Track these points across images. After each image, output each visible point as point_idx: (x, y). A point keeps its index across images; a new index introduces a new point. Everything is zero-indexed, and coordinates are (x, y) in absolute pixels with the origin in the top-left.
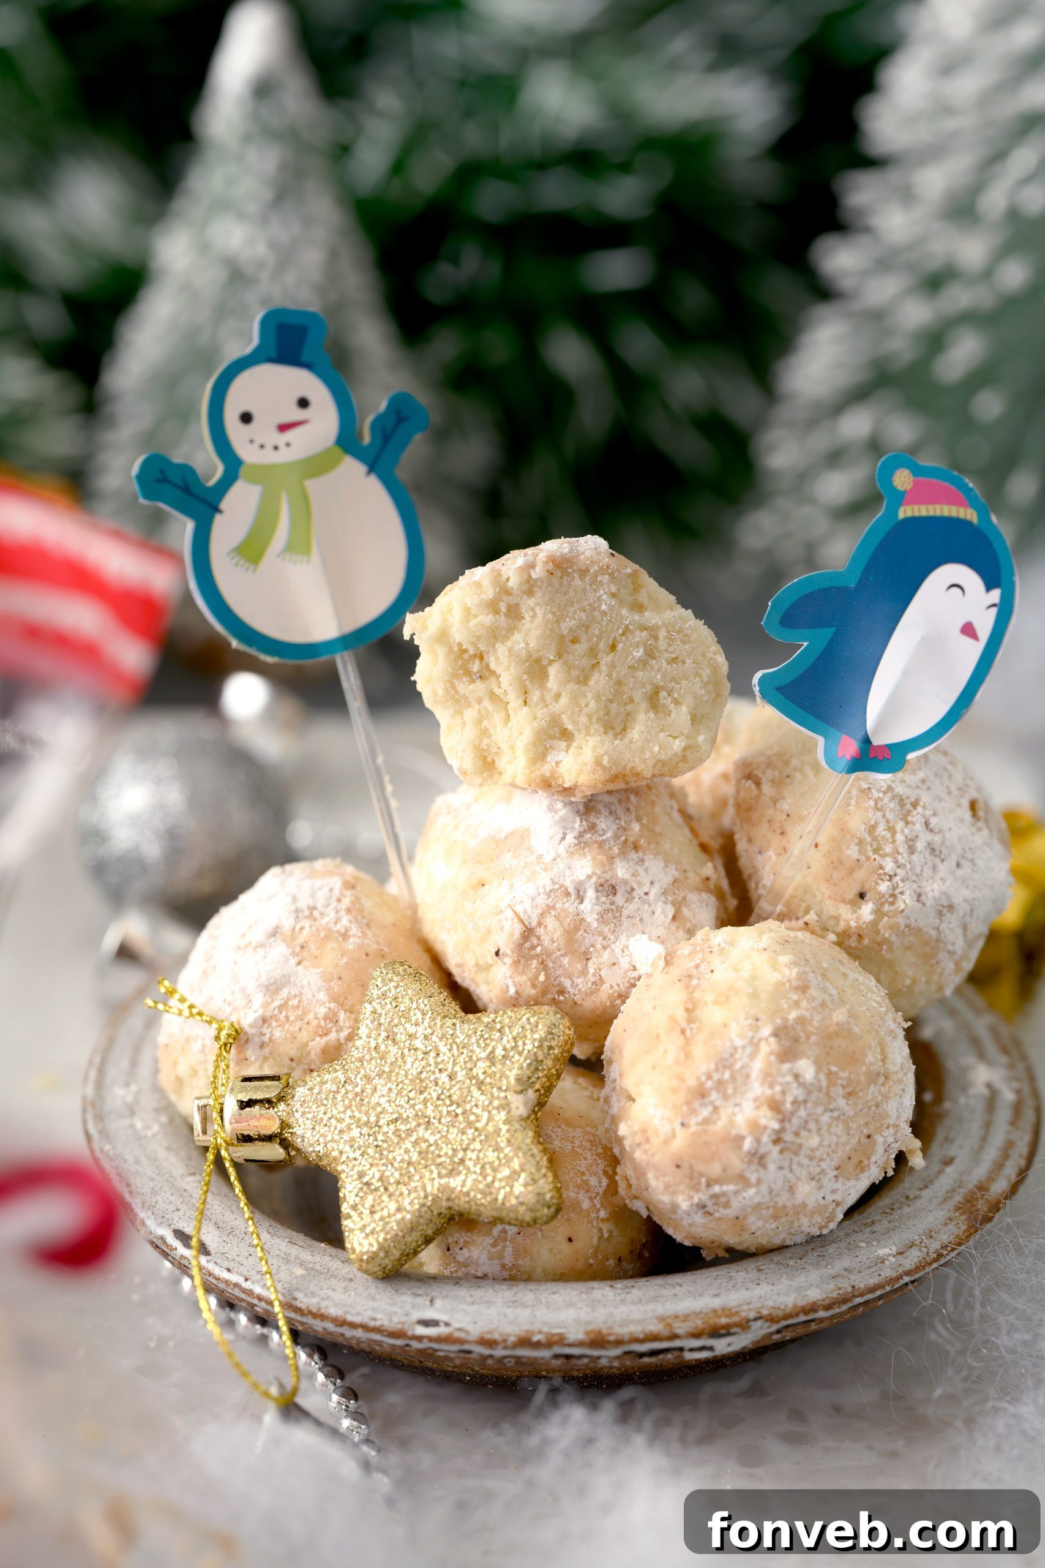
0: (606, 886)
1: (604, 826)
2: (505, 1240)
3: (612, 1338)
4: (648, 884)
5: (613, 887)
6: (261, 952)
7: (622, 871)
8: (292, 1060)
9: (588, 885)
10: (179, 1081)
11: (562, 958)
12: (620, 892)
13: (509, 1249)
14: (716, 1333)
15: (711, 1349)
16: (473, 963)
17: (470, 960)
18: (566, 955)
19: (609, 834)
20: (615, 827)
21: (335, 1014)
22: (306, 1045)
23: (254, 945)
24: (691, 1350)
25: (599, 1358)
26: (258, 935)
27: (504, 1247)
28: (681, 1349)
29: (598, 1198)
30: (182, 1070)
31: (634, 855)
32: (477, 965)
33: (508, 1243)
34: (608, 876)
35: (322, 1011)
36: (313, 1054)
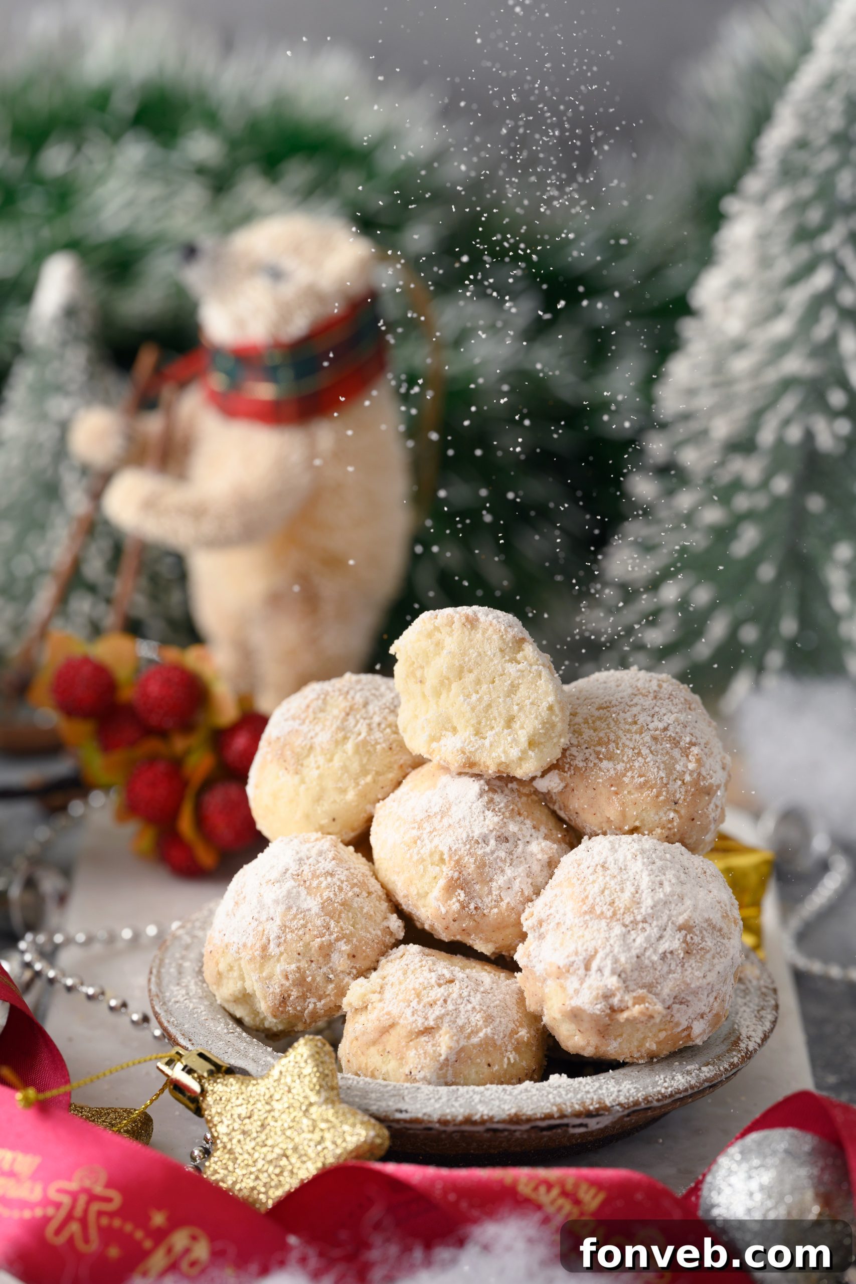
0: (502, 837)
1: (498, 800)
2: (447, 1066)
3: (524, 1118)
4: (529, 836)
5: (507, 839)
6: (277, 885)
7: (513, 827)
8: (299, 954)
9: (490, 837)
10: (220, 974)
11: (475, 886)
12: (511, 841)
13: (450, 1072)
14: (589, 1114)
15: (586, 1126)
16: (415, 892)
17: (413, 891)
18: (477, 883)
19: (502, 805)
20: (505, 801)
21: (328, 924)
22: (309, 944)
23: (272, 881)
24: (574, 1126)
25: (515, 1131)
26: (275, 875)
27: (447, 1071)
28: (567, 1125)
29: (506, 1038)
30: (222, 967)
31: (518, 818)
32: (418, 894)
33: (450, 1068)
34: (503, 831)
35: (319, 922)
36: (313, 949)
